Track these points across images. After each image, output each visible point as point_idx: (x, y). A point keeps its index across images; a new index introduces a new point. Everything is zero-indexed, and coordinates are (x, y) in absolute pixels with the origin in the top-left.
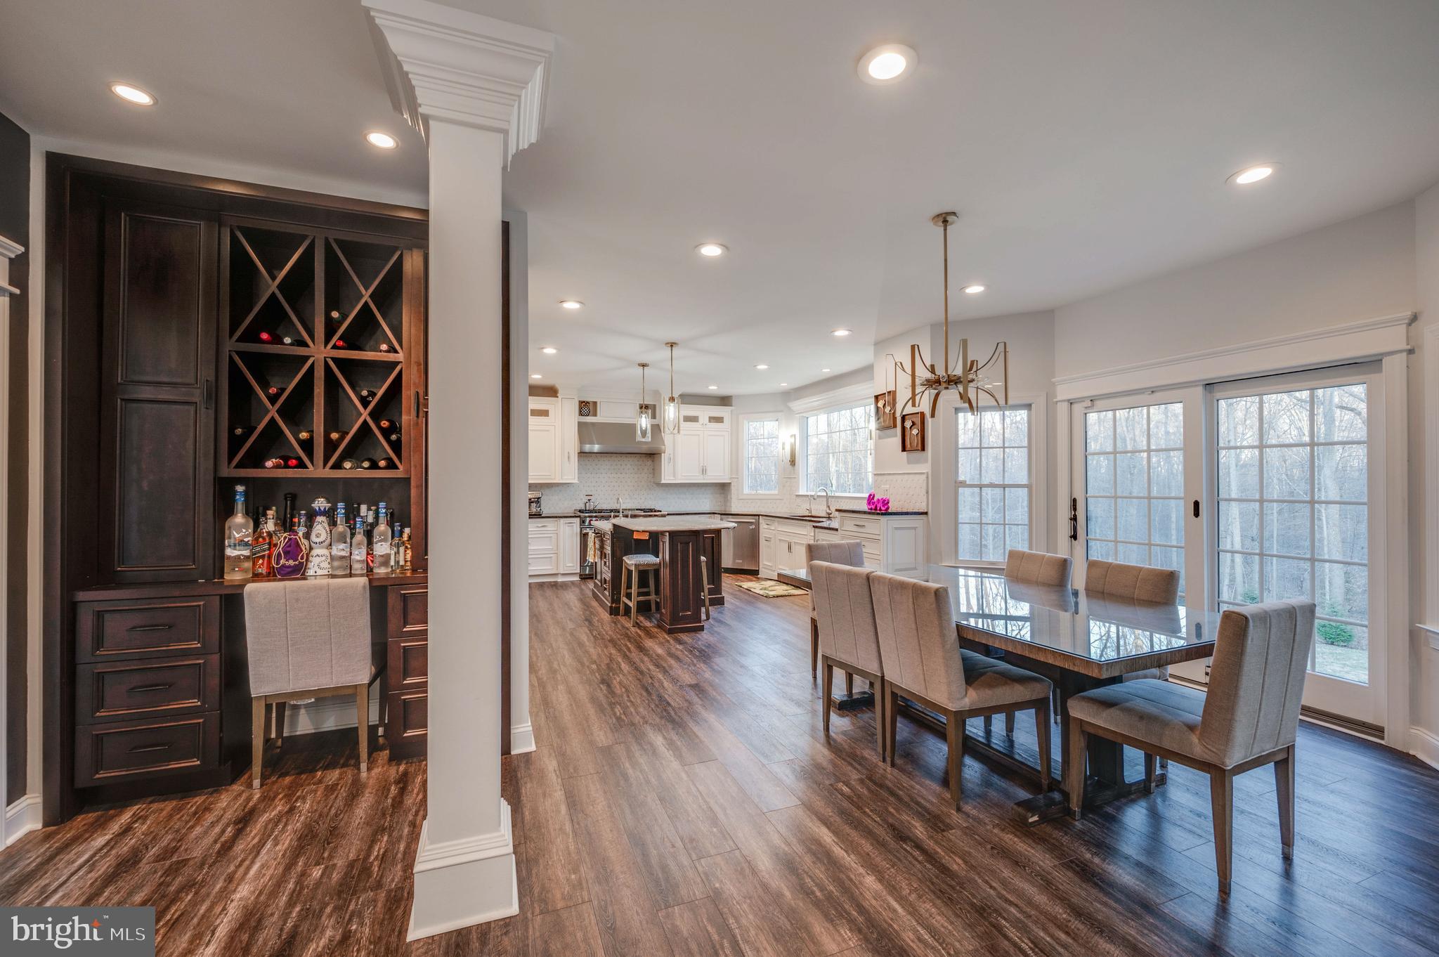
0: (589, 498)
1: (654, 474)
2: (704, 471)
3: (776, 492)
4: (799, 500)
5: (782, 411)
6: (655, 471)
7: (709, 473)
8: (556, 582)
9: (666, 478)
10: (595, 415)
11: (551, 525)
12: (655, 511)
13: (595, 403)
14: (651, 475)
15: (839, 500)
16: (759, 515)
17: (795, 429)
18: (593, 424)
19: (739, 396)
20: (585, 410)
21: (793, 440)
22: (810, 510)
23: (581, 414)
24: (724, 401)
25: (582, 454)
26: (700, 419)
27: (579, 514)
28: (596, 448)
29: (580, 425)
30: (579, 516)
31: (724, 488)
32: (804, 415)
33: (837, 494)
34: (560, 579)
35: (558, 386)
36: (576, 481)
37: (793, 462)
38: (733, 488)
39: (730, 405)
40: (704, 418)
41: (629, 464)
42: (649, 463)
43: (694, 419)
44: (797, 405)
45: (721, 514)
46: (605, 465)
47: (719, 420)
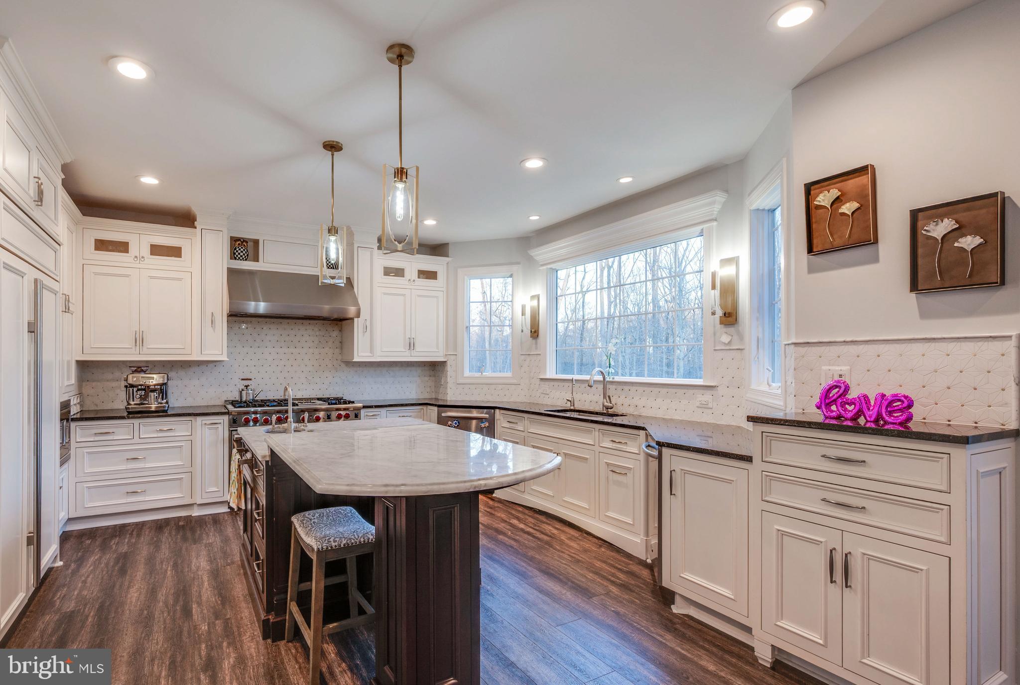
0: (246, 383)
1: (342, 348)
2: (411, 345)
3: (509, 374)
4: (546, 386)
5: (518, 263)
6: (345, 344)
7: (418, 348)
8: (188, 518)
9: (361, 354)
10: (256, 259)
11: (180, 428)
12: (345, 403)
13: (256, 242)
14: (338, 351)
15: (626, 388)
16: (494, 408)
17: (539, 289)
18: (251, 273)
19: (456, 243)
20: (240, 251)
21: (535, 303)
22: (572, 402)
23: (233, 256)
24: (437, 249)
25: (236, 316)
26: (407, 273)
27: (230, 407)
28: (262, 307)
29: (231, 272)
30: (228, 413)
31: (435, 368)
32: (553, 266)
33: (617, 379)
34: (196, 513)
35: (195, 210)
36: (224, 358)
37: (535, 333)
38: (450, 370)
39: (446, 255)
40: (411, 272)
41: (307, 335)
42: (335, 333)
43: (399, 272)
44: (542, 253)
45: (439, 406)
46: (272, 334)
47: (430, 275)
